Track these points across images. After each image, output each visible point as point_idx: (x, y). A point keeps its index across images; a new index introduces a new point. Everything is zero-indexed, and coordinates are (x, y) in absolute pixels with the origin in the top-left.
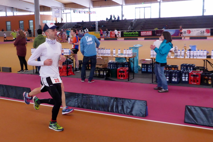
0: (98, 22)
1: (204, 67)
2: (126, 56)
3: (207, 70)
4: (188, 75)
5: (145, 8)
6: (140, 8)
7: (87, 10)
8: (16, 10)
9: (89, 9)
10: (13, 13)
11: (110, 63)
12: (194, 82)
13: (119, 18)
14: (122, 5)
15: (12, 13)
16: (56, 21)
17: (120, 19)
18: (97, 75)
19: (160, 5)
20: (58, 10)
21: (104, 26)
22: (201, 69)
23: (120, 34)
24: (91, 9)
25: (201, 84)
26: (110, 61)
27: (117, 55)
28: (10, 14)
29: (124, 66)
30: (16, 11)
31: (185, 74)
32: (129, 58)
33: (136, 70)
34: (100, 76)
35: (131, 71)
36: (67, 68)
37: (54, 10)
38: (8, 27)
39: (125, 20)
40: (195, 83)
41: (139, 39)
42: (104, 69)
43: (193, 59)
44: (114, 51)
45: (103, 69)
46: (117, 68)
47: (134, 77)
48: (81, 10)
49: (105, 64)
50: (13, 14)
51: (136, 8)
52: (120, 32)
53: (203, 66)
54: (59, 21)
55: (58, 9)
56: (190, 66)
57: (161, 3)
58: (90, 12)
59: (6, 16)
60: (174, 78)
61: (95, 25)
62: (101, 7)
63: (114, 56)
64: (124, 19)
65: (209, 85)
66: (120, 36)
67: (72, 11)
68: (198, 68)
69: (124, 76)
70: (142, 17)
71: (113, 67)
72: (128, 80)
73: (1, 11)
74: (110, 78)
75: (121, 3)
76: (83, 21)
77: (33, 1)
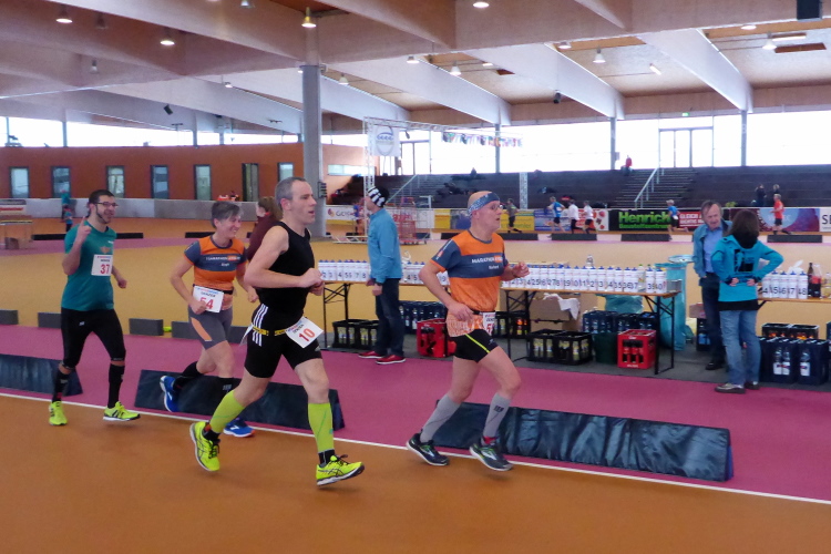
0: (530, 175)
5: (693, 132)
6: (675, 130)
7: (489, 132)
8: (230, 126)
9: (497, 129)
10: (221, 135)
11: (590, 316)
14: (613, 120)
15: (218, 135)
16: (377, 170)
19: (744, 121)
20: (388, 130)
21: (549, 190)
23: (605, 221)
24: (502, 129)
28: (208, 138)
29: (638, 327)
30: (230, 130)
32: (659, 298)
34: (558, 360)
37: (375, 131)
39: (625, 171)
42: (572, 335)
45: (569, 333)
46: (615, 329)
47: (673, 361)
48: (467, 131)
50: (222, 139)
51: (661, 130)
52: (606, 211)
54: (388, 169)
55: (389, 124)
57: (749, 117)
58: (500, 139)
59: (195, 145)
62: (537, 123)
64: (617, 168)
66: (607, 229)
67: (437, 136)
69: (641, 359)
70: (683, 163)
71: (599, 330)
72: (656, 373)
73: (177, 126)
75: (609, 114)
76: (474, 172)
77: (297, 95)
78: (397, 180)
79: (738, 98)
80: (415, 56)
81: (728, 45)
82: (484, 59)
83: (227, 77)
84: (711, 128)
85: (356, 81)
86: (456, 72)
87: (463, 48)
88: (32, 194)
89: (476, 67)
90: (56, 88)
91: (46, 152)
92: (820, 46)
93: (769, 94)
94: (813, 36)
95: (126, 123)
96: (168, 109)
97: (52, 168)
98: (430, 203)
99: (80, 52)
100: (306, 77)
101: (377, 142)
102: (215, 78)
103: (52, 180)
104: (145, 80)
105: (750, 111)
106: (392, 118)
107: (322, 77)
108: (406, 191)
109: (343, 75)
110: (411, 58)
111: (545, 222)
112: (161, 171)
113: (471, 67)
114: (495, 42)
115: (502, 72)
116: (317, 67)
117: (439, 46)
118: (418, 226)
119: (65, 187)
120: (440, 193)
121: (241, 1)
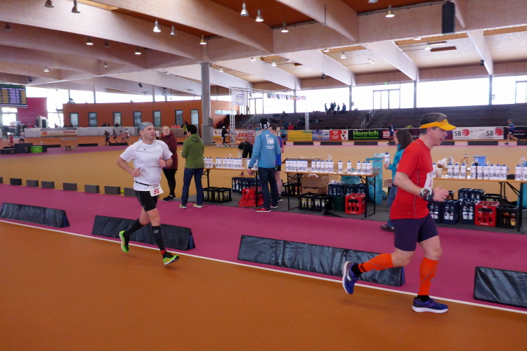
0: (310, 113)
1: (500, 195)
2: (362, 173)
3: (505, 200)
4: (474, 209)
5: (390, 91)
6: (381, 91)
7: (291, 93)
8: (170, 92)
9: (295, 92)
10: (166, 97)
11: (332, 186)
12: (484, 221)
13: (344, 107)
14: (350, 87)
15: (164, 97)
16: (238, 112)
17: (348, 109)
18: (310, 207)
19: (415, 86)
20: (241, 93)
21: (319, 121)
22: (495, 199)
23: (347, 136)
24: (297, 92)
25: (496, 226)
26: (333, 182)
27: (346, 171)
28: (160, 98)
29: (356, 192)
30: (170, 94)
31: (468, 206)
32: (367, 177)
33: (378, 198)
34: (314, 209)
35: (369, 200)
36: (256, 192)
37: (235, 93)
38: (156, 120)
39: (356, 111)
40: (486, 224)
41: (380, 143)
42: (322, 196)
43: (483, 180)
44: (340, 165)
45: (319, 195)
46: (345, 193)
47: (374, 210)
48: (280, 93)
49: (324, 186)
50: (166, 99)
51: (374, 91)
52: (347, 131)
53: (499, 193)
54: (243, 112)
55: (242, 90)
56: (476, 192)
57: (417, 83)
58: (296, 97)
59: (154, 101)
60: (448, 215)
61: (304, 119)
62: (314, 89)
63: (340, 173)
64: (353, 109)
65: (513, 227)
66: (347, 139)
67: (266, 95)
68: (490, 196)
69: (358, 209)
70: (385, 107)
71: (337, 193)
72: (366, 217)
73: (145, 93)
74: (332, 211)
75: (348, 83)
76: (284, 113)
77: (199, 77)
78: (248, 116)
79: (412, 74)
80: (254, 57)
81: (407, 49)
82: (287, 58)
83: (167, 70)
84: (399, 89)
85: (227, 70)
86: (274, 65)
87: (277, 52)
88: (79, 126)
89: (284, 62)
90: (89, 76)
91: (86, 105)
92: (454, 48)
93: (428, 72)
94: (450, 43)
95: (122, 92)
96: (140, 85)
97: (89, 113)
100: (203, 68)
101: (236, 99)
102: (161, 70)
103: (89, 119)
104: (129, 72)
105: (418, 81)
106: (244, 87)
107: (210, 68)
108: (251, 123)
109: (220, 67)
110: (252, 58)
111: (316, 136)
112: (139, 114)
113: (281, 62)
114: (292, 49)
115: (297, 64)
116: (208, 63)
117: (265, 52)
119: (95, 122)
121: (170, 33)
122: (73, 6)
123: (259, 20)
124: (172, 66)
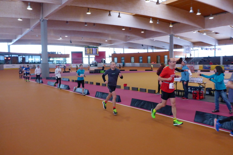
0: (223, 57)
7: (213, 47)
16: (186, 56)
20: (188, 48)
24: (216, 46)
28: (150, 51)
30: (155, 49)
37: (185, 48)
48: (207, 47)
50: (153, 51)
54: (188, 56)
58: (216, 49)
59: (148, 52)
62: (225, 45)
67: (200, 48)
73: (144, 49)
77: (168, 41)
78: (190, 58)
80: (195, 31)
83: (154, 38)
85: (181, 37)
86: (205, 34)
87: (207, 28)
88: (118, 62)
90: (122, 42)
91: (120, 54)
95: (135, 48)
96: (142, 45)
97: (121, 57)
98: (198, 64)
99: (126, 35)
100: (170, 37)
101: (186, 50)
102: (152, 39)
103: (121, 59)
104: (138, 40)
106: (189, 45)
107: (174, 37)
108: (192, 61)
109: (178, 36)
110: (194, 32)
111: (227, 68)
112: (141, 57)
113: (209, 33)
114: (215, 26)
115: (216, 33)
116: (173, 35)
117: (201, 28)
118: (195, 69)
119: (124, 61)
120: (200, 61)
121: (157, 22)
122: (119, 15)
123: (198, 14)
124: (156, 37)
